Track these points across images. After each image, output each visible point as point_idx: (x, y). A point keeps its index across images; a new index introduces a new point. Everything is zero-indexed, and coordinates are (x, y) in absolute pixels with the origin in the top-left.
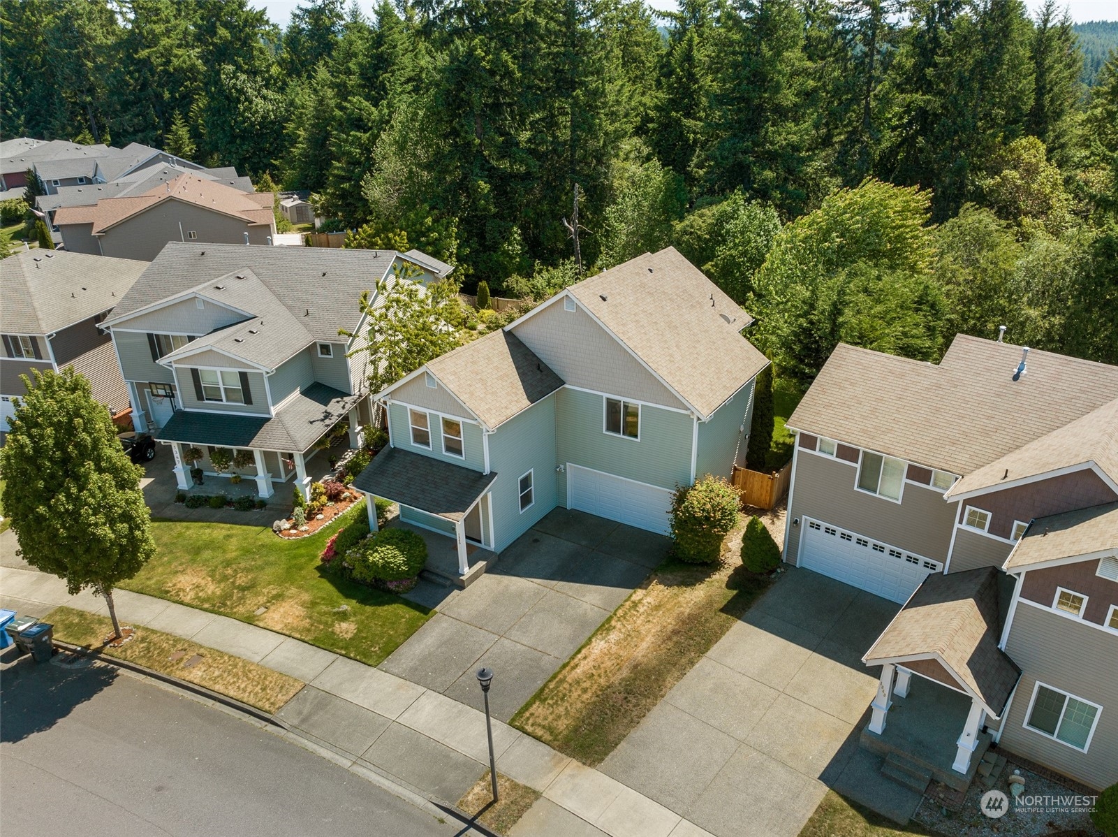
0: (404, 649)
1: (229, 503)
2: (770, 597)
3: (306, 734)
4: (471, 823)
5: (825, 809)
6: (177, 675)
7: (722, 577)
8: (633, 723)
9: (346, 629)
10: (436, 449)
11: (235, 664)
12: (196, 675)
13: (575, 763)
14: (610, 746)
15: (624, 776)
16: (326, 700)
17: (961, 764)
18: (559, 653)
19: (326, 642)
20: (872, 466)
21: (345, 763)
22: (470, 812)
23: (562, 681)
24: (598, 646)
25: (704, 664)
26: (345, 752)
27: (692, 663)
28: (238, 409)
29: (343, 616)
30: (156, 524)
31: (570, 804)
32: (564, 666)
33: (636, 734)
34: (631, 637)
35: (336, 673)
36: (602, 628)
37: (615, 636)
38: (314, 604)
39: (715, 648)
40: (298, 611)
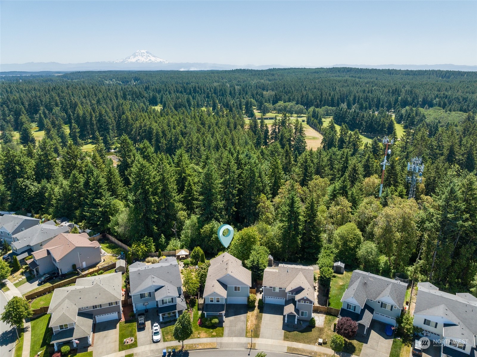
0: (224, 333)
1: (172, 321)
2: (265, 309)
3: (223, 348)
4: (251, 349)
5: (285, 333)
6: (198, 349)
7: (256, 308)
8: (260, 332)
9: (214, 333)
10: (215, 302)
11: (200, 344)
12: (200, 347)
13: (257, 338)
14: (259, 335)
15: (263, 337)
16: (221, 343)
17: (296, 323)
18: (244, 327)
19: (213, 336)
20: (274, 288)
21: (231, 349)
22: (250, 348)
23: (248, 330)
24: (249, 324)
25: (262, 321)
26: (230, 348)
28: (171, 304)
29: (212, 332)
30: (163, 329)
31: (260, 343)
32: (247, 328)
34: (252, 321)
35: (219, 340)
36: (247, 321)
37: (249, 322)
38: (206, 332)
39: (262, 319)
40: (205, 334)
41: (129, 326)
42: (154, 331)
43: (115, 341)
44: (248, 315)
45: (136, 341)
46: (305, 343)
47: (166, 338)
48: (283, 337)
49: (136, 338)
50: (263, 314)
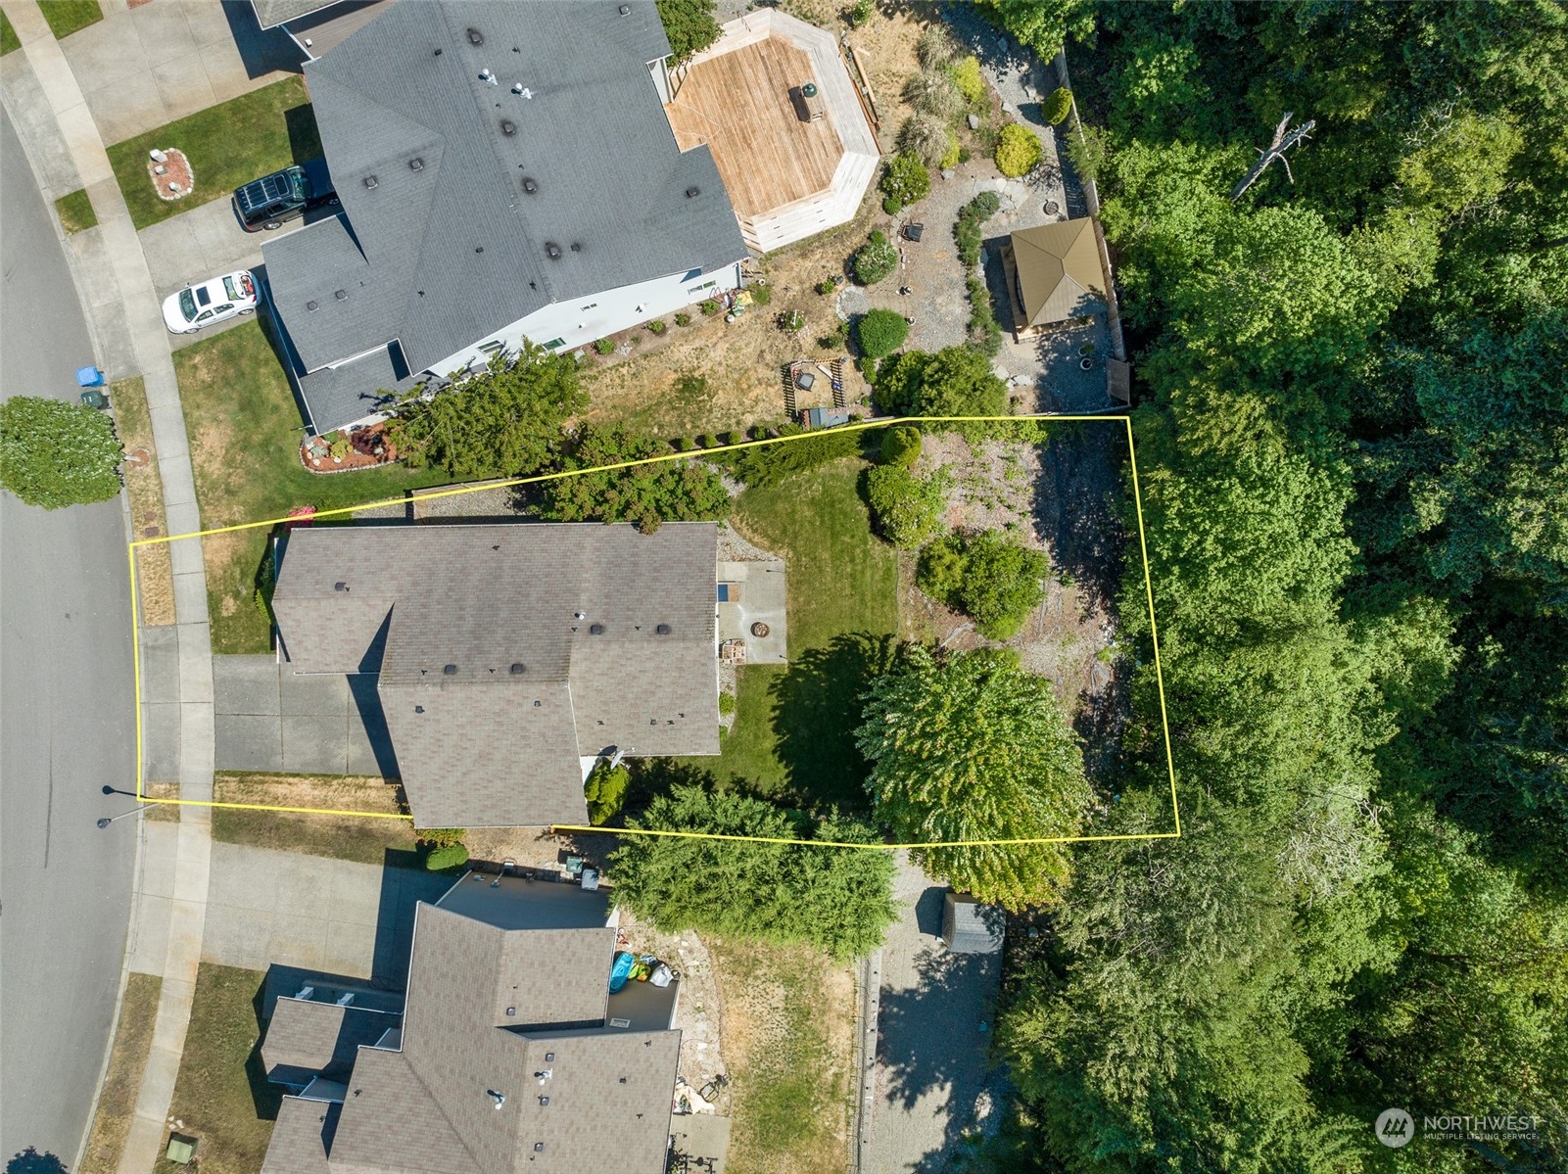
0: (235, 658)
8: (255, 843)
9: (229, 606)
13: (209, 827)
14: (232, 839)
15: (217, 859)
16: (171, 646)
18: (288, 762)
19: (214, 603)
23: (263, 782)
24: (304, 788)
27: (323, 854)
29: (236, 595)
31: (182, 841)
32: (277, 775)
33: (248, 849)
35: (195, 635)
36: (326, 777)
37: (320, 793)
38: (237, 561)
39: (347, 862)
40: (225, 557)
41: (270, 136)
42: (194, 289)
43: (169, 106)
44: (372, 782)
45: (172, 209)
46: (186, 1067)
47: (197, 359)
48: (221, 959)
49: (189, 203)
50: (378, 870)
